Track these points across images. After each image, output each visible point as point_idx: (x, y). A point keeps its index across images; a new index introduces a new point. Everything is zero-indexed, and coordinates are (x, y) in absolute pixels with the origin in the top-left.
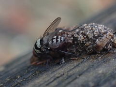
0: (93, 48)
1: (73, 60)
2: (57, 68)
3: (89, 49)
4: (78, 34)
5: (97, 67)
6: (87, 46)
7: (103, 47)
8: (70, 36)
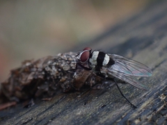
0: (70, 84)
1: (46, 101)
2: (24, 113)
3: (65, 86)
4: (50, 66)
5: (75, 108)
6: (63, 82)
7: (84, 82)
8: (41, 70)
